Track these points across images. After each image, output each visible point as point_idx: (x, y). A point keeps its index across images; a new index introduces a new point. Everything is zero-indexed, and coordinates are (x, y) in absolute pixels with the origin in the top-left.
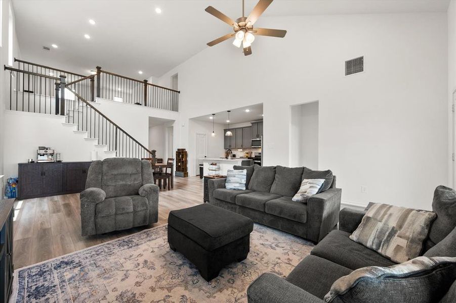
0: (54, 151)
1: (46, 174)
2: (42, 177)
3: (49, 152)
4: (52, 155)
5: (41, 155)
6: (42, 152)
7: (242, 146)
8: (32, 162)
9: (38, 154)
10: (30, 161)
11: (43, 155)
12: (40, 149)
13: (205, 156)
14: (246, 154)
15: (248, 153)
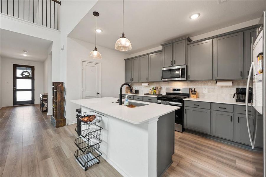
7: (147, 79)
13: (98, 94)
14: (153, 90)
15: (155, 89)
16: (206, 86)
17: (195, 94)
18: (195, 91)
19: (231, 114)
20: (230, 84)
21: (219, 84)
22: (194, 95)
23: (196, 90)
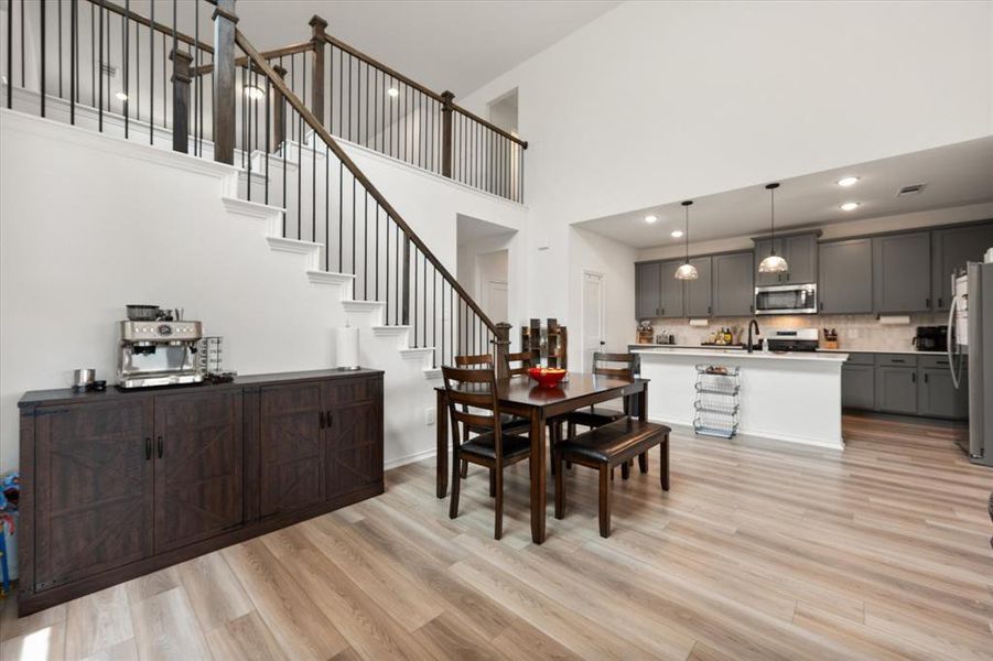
0: (198, 325)
1: (169, 447)
2: (149, 464)
3: (180, 331)
4: (191, 344)
5: (138, 350)
6: (146, 332)
7: (710, 310)
8: (95, 387)
9: (126, 344)
10: (84, 378)
11: (151, 350)
12: (133, 319)
13: (602, 343)
14: (723, 335)
15: (728, 333)
16: (857, 325)
17: (835, 340)
18: (834, 334)
19: (914, 371)
20: (906, 320)
21: (884, 320)
22: (832, 343)
23: (837, 331)
